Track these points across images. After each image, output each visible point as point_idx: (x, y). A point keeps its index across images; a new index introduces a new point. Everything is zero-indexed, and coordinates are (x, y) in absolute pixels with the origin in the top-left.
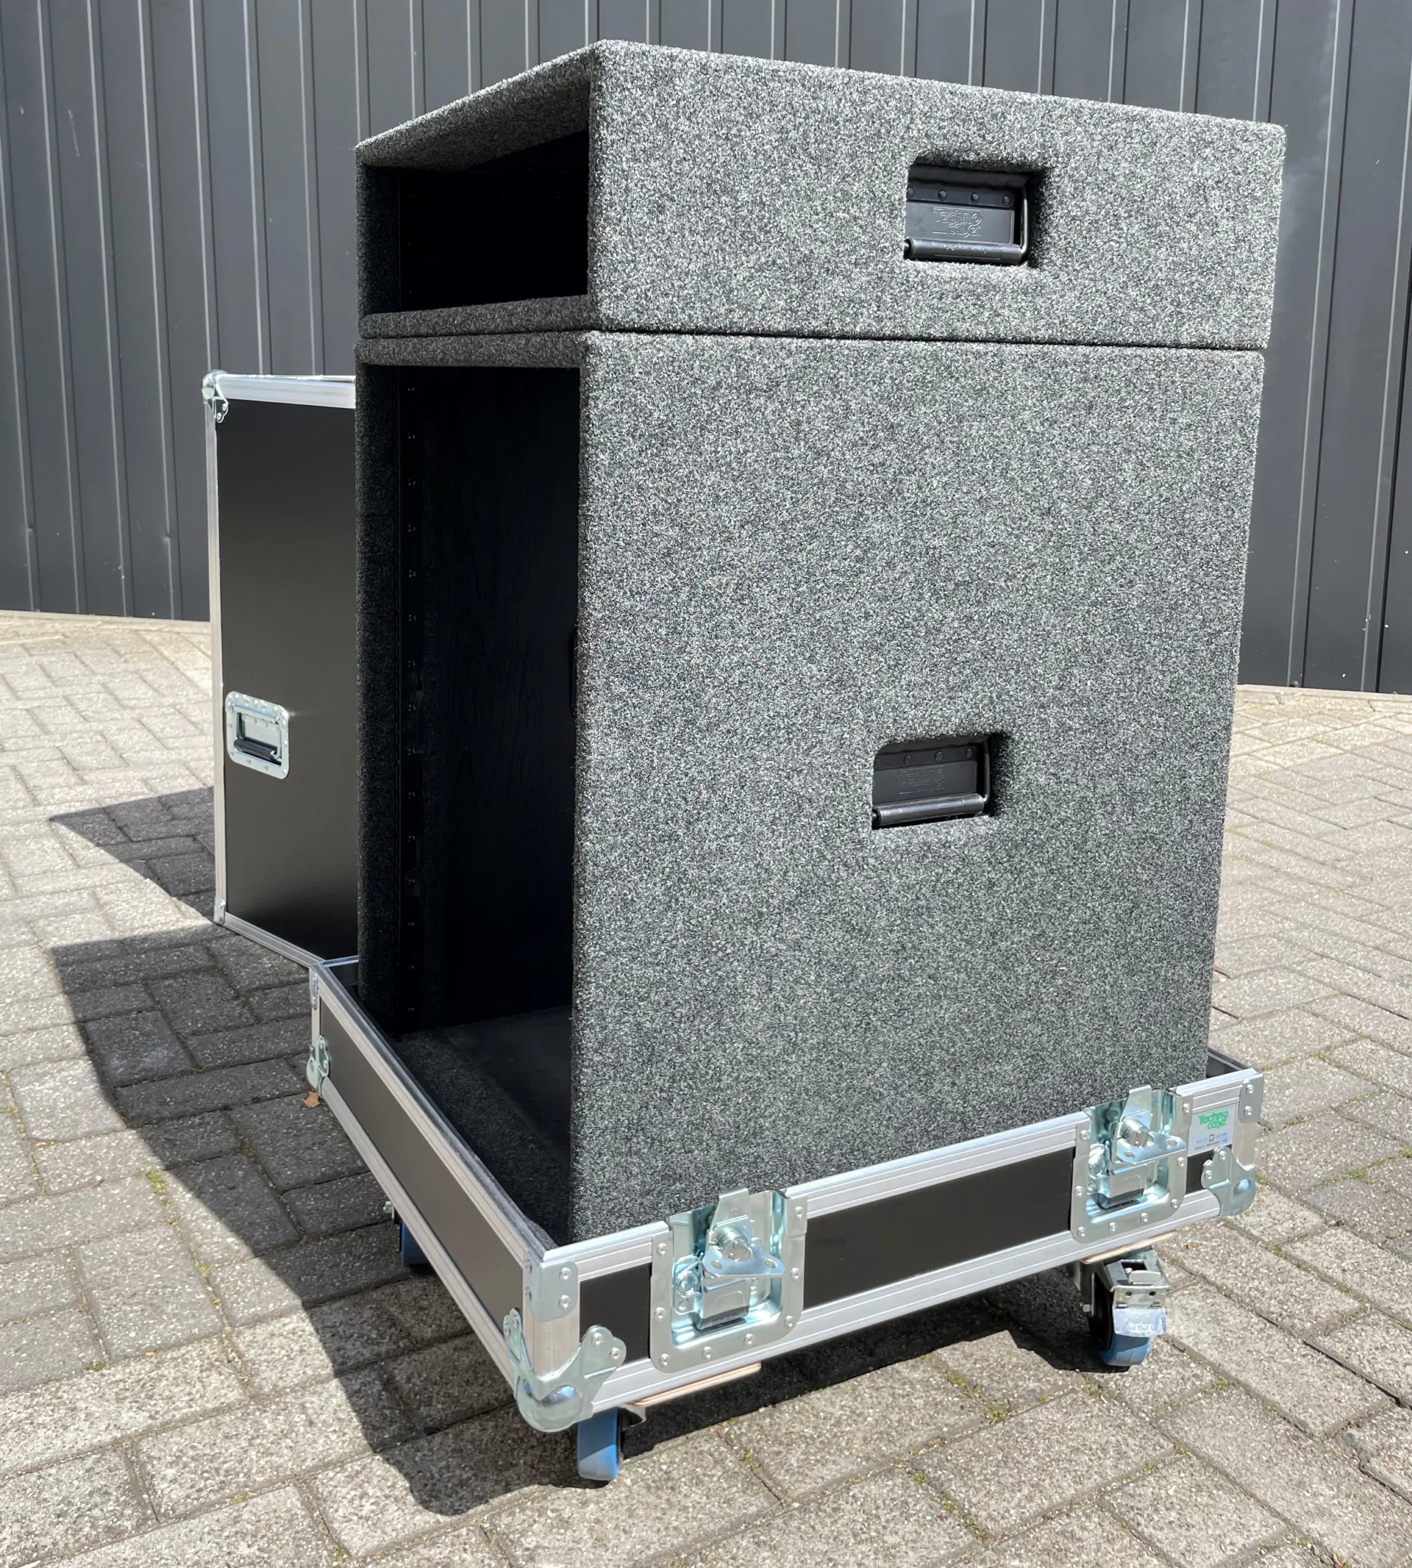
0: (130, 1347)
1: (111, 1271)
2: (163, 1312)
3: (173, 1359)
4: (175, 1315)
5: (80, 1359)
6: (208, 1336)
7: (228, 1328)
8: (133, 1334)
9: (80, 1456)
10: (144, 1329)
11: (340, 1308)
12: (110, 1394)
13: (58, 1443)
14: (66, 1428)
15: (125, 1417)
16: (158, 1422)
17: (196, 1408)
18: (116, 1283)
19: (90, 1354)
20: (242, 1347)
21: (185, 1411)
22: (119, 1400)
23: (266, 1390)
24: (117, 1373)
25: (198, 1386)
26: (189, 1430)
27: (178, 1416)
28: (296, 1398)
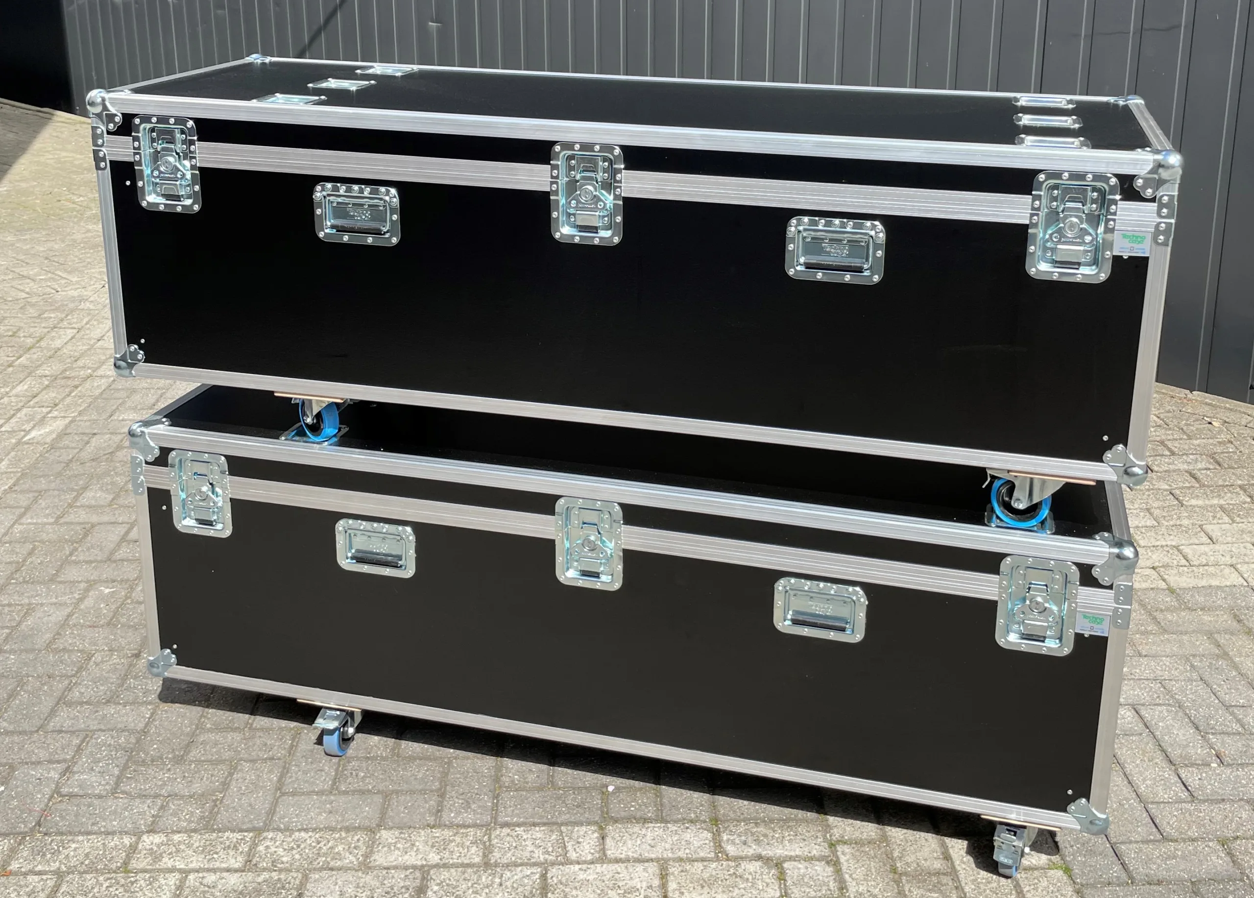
0: (449, 821)
1: (460, 778)
2: (470, 807)
3: (463, 833)
4: (474, 810)
5: (427, 820)
6: (482, 826)
7: (493, 825)
8: (452, 815)
9: (406, 868)
10: (458, 813)
11: (543, 830)
12: (430, 843)
13: (400, 859)
14: (406, 853)
15: (431, 855)
16: (442, 863)
17: (460, 861)
18: (459, 786)
19: (431, 820)
20: (493, 837)
21: (455, 861)
22: (433, 846)
23: (492, 862)
24: (437, 833)
25: (466, 850)
26: (453, 870)
27: (451, 862)
28: (501, 870)
